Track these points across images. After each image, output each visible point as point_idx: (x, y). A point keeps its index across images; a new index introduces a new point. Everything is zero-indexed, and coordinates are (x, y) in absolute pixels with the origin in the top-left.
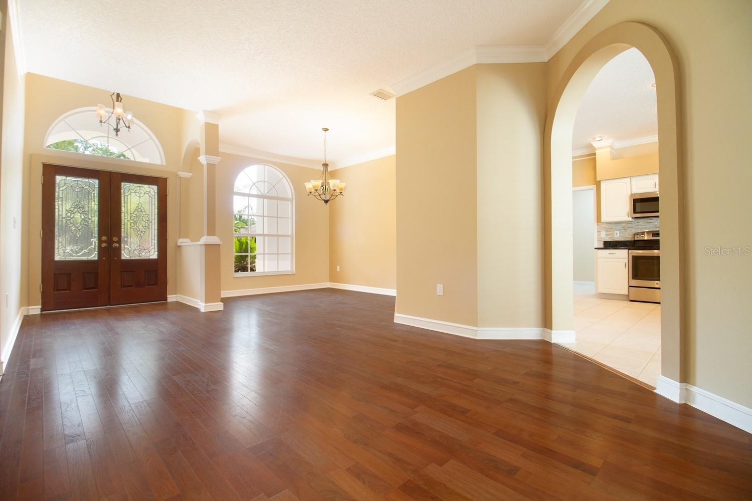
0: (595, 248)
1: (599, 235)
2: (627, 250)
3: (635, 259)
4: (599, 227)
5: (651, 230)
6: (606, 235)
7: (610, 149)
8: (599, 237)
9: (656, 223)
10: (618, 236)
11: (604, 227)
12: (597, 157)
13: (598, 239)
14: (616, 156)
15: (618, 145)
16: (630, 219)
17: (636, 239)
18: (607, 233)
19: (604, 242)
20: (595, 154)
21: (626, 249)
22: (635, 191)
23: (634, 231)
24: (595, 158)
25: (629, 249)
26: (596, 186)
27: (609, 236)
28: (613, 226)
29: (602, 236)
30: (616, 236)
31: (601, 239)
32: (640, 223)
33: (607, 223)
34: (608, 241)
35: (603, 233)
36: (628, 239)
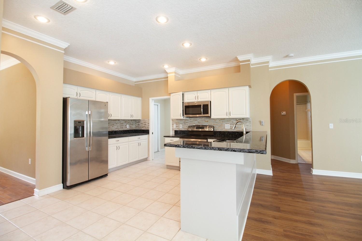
0: (164, 136)
2: (179, 138)
4: (173, 122)
6: (176, 127)
7: (174, 74)
8: (173, 128)
9: (199, 121)
11: (175, 122)
12: (169, 79)
13: (172, 129)
14: (178, 78)
15: (181, 72)
17: (189, 130)
18: (177, 125)
19: (175, 131)
20: (167, 77)
23: (189, 125)
27: (177, 127)
28: (179, 121)
29: (174, 127)
30: (180, 128)
31: (174, 129)
32: (192, 120)
33: (177, 119)
34: (177, 131)
35: (175, 125)
36: (186, 130)
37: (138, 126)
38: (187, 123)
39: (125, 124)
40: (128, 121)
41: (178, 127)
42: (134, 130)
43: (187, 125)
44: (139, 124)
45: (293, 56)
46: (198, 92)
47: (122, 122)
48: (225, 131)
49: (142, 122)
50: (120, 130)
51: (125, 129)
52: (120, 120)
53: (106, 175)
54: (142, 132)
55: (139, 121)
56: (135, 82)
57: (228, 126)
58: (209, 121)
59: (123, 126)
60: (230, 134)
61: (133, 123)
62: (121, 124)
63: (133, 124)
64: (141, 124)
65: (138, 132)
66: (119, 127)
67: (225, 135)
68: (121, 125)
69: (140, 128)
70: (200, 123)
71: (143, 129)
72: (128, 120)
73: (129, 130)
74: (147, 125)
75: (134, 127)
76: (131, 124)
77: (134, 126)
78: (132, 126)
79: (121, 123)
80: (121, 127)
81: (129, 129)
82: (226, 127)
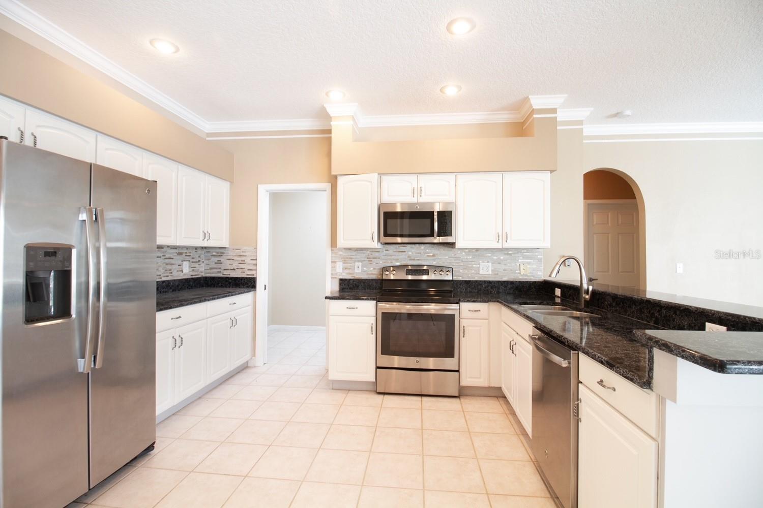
0: (327, 298)
1: (333, 268)
2: (374, 302)
3: (387, 319)
4: (333, 255)
5: (404, 263)
6: (345, 268)
7: (351, 123)
8: (333, 272)
10: (360, 271)
11: (340, 255)
12: (334, 135)
13: (332, 274)
16: (376, 245)
17: (384, 277)
18: (346, 265)
19: (341, 280)
20: (329, 131)
21: (374, 299)
22: (386, 199)
23: (382, 264)
24: (330, 138)
25: (378, 301)
26: (330, 184)
27: (347, 271)
28: (353, 254)
29: (338, 271)
30: (356, 271)
31: (336, 274)
32: (391, 252)
33: (345, 249)
34: (346, 280)
35: (340, 266)
36: (374, 277)
37: (219, 266)
38: (376, 258)
39: (177, 260)
40: (185, 251)
41: (349, 269)
42: (204, 277)
43: (377, 263)
44: (222, 259)
45: (629, 116)
46: (421, 176)
47: (170, 254)
48: (481, 281)
49: (231, 254)
50: (164, 279)
51: (177, 276)
52: (165, 246)
53: (151, 448)
54: (230, 283)
55: (222, 251)
56: (209, 135)
57: (488, 267)
58: (437, 254)
59: (174, 267)
60: (492, 288)
61: (199, 257)
62: (166, 260)
63: (199, 261)
64: (229, 262)
65: (218, 284)
66: (162, 271)
67: (480, 290)
68: (167, 264)
69: (225, 272)
70: (414, 260)
71: (233, 274)
72: (187, 248)
73: (189, 279)
74: (249, 264)
75: (203, 270)
76: (194, 260)
77: (203, 265)
78: (196, 265)
79: (167, 256)
80: (166, 270)
81: (190, 277)
82: (483, 269)
